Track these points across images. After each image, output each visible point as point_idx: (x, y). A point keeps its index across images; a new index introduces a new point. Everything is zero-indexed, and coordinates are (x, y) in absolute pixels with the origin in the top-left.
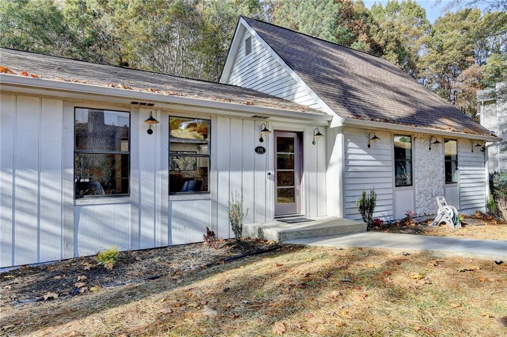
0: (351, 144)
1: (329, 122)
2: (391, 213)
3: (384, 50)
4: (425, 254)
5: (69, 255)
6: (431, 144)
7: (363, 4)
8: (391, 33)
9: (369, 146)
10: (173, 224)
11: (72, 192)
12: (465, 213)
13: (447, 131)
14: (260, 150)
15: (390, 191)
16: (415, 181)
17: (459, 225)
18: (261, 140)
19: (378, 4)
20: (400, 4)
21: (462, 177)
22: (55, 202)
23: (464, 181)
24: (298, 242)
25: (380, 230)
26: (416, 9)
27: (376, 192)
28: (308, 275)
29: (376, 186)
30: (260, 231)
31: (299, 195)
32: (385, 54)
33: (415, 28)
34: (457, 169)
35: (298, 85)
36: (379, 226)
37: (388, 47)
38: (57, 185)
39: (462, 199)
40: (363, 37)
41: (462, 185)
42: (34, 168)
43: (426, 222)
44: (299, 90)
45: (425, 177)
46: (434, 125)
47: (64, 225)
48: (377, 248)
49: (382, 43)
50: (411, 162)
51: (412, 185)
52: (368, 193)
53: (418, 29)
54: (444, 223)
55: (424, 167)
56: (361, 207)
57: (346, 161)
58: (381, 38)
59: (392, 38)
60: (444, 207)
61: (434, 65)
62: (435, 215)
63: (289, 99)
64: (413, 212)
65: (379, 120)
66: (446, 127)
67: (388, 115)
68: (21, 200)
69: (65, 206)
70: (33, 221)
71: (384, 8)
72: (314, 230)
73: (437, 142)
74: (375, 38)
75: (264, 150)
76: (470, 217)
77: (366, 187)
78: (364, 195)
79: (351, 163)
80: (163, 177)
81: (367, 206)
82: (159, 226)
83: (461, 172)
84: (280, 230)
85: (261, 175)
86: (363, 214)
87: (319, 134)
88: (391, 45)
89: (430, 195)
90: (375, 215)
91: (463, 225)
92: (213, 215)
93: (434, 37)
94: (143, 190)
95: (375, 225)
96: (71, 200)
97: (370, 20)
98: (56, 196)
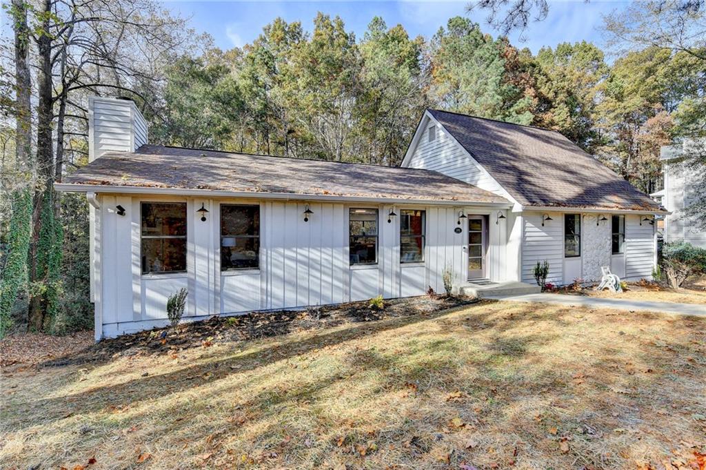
0: (528, 224)
1: (511, 208)
2: (561, 279)
3: (554, 103)
4: (584, 307)
5: (347, 301)
6: (598, 220)
7: (530, 53)
8: (562, 84)
9: (543, 225)
10: (402, 283)
11: (348, 262)
12: (629, 280)
13: (614, 209)
14: (458, 231)
15: (561, 261)
16: (583, 253)
17: (620, 290)
18: (459, 223)
19: (546, 48)
20: (573, 45)
21: (628, 248)
22: (339, 268)
23: (631, 252)
24: (493, 298)
25: (552, 292)
26: (592, 52)
27: (549, 262)
28: (512, 314)
29: (549, 257)
30: (462, 290)
31: (485, 263)
32: (555, 108)
33: (590, 73)
34: (624, 241)
35: (481, 173)
36: (551, 289)
37: (558, 100)
38: (341, 258)
39: (628, 268)
40: (530, 92)
41: (628, 256)
42: (330, 247)
43: (592, 287)
44: (482, 177)
45: (592, 249)
46: (601, 204)
47: (345, 283)
48: (553, 303)
49: (551, 95)
50: (580, 236)
51: (579, 256)
52: (542, 262)
53: (595, 74)
54: (607, 288)
55: (592, 241)
56: (536, 274)
57: (523, 238)
58: (550, 89)
59: (563, 88)
60: (608, 275)
61: (612, 115)
62: (600, 281)
63: (473, 184)
64: (580, 279)
65: (552, 204)
66: (614, 205)
67: (559, 198)
68: (324, 266)
69: (345, 271)
70: (329, 280)
71: (554, 52)
72: (502, 290)
73: (604, 219)
74: (544, 90)
75: (461, 230)
76: (634, 284)
77: (541, 258)
78: (538, 265)
79: (528, 239)
80: (397, 251)
81: (541, 273)
82: (394, 285)
83: (628, 244)
84: (478, 289)
85: (458, 249)
86: (538, 280)
87: (502, 217)
88: (562, 96)
89: (597, 265)
90: (547, 281)
91: (625, 290)
92: (426, 277)
93: (613, 83)
94: (385, 261)
95: (547, 288)
96: (348, 267)
97: (537, 71)
98: (340, 264)
